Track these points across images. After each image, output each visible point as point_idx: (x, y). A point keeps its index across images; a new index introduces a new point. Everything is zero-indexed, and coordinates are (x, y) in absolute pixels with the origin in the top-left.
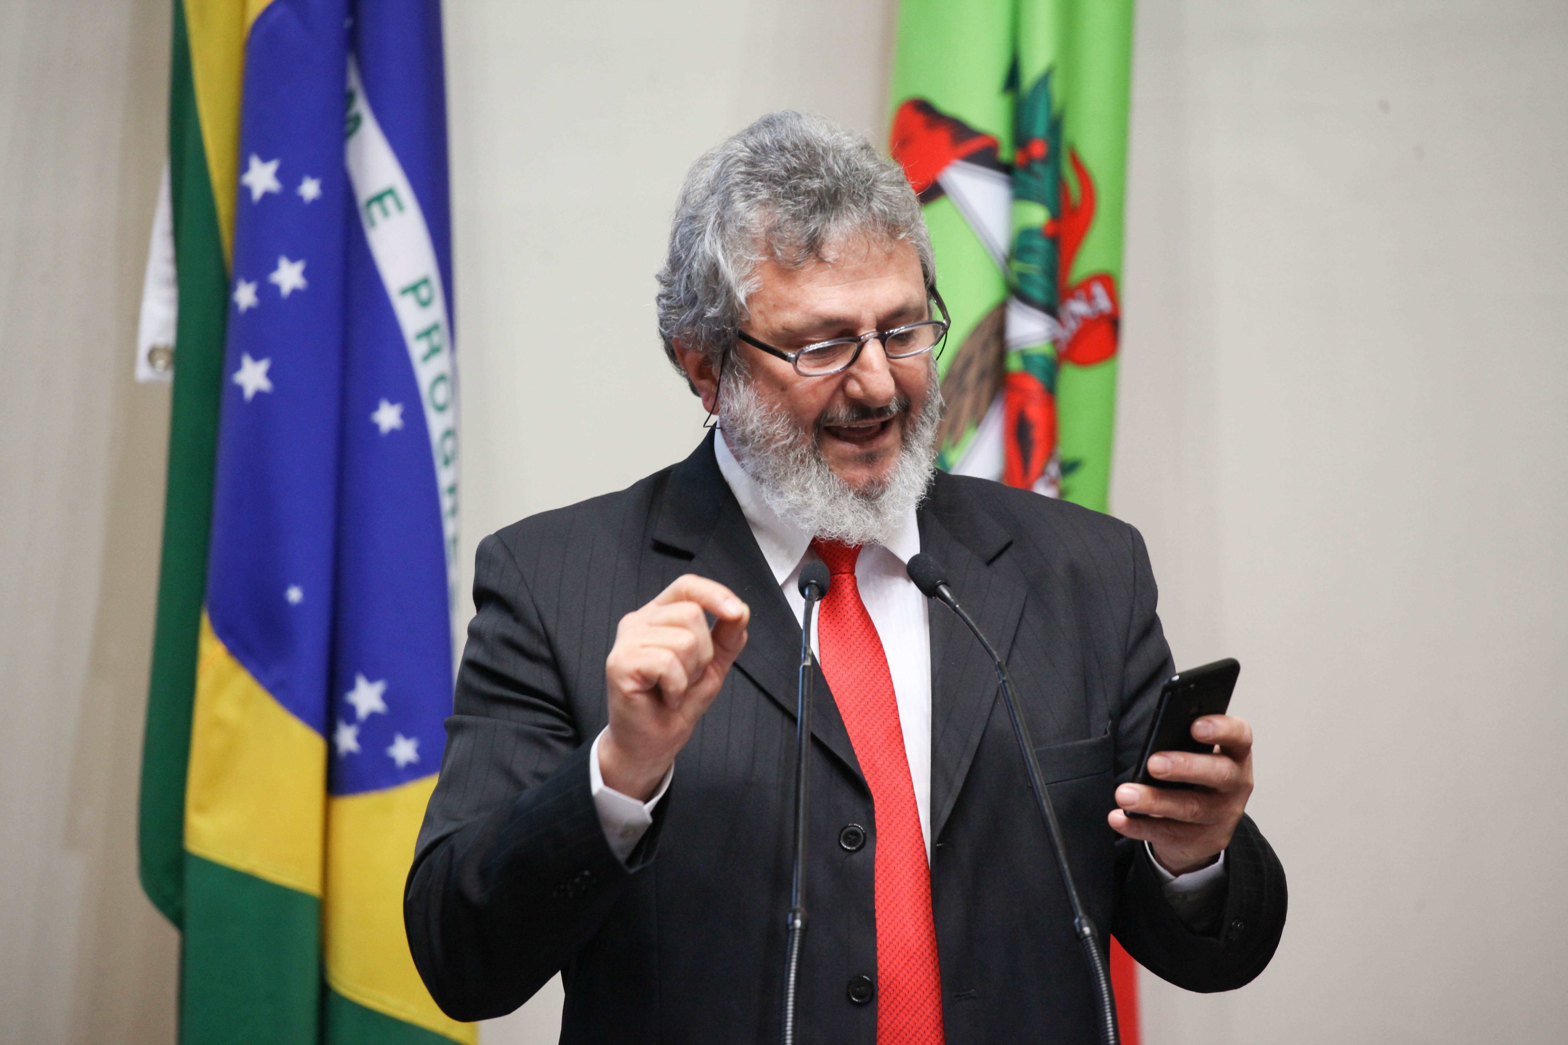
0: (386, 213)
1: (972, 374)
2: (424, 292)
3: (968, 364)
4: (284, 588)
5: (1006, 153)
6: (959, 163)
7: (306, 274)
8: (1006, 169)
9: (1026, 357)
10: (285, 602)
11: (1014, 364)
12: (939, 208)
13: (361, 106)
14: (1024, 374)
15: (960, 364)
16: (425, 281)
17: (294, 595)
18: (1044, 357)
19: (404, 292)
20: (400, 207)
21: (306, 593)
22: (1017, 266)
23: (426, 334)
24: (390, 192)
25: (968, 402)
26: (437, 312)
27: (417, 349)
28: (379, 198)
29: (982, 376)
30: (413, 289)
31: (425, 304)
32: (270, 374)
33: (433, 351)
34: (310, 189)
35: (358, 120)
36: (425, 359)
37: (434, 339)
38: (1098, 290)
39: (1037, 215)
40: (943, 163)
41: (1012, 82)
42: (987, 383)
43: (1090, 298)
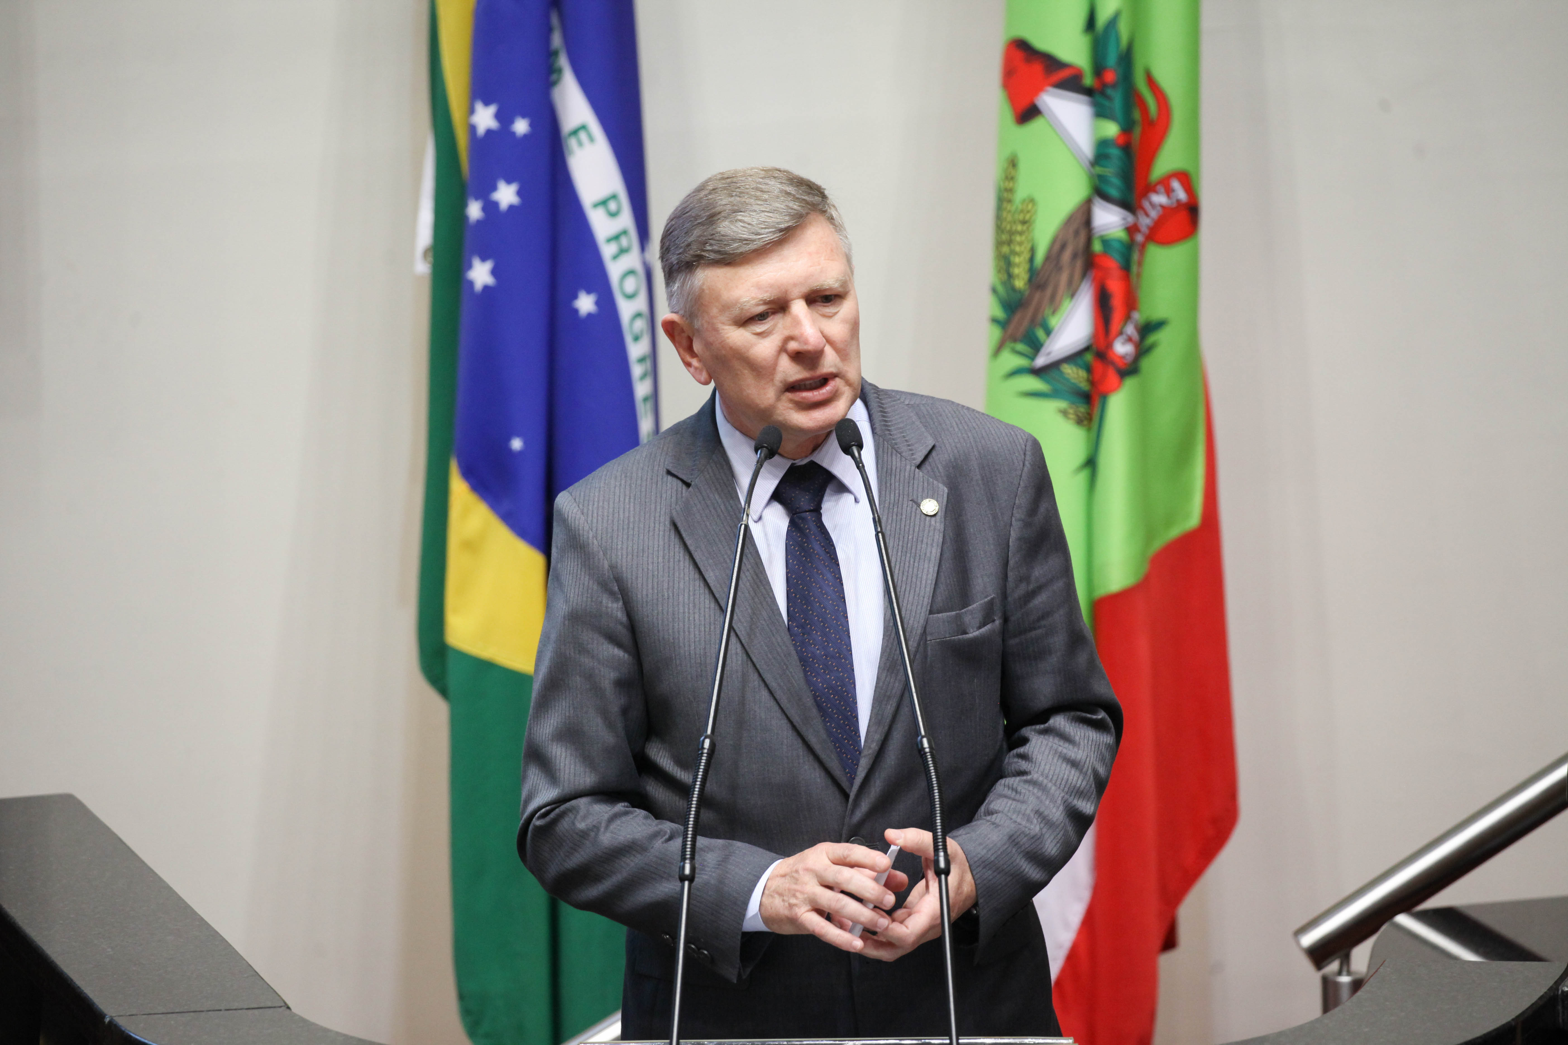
0: (580, 144)
1: (1067, 255)
2: (613, 206)
3: (1063, 247)
4: (508, 439)
5: (1088, 80)
6: (1051, 89)
7: (519, 193)
8: (1088, 92)
9: (1105, 242)
10: (509, 451)
11: (1097, 247)
12: (1036, 125)
13: (563, 61)
14: (1105, 254)
15: (1057, 247)
16: (614, 197)
17: (517, 444)
18: (1120, 241)
19: (596, 205)
20: (591, 139)
21: (525, 443)
22: (1098, 170)
23: (616, 238)
24: (583, 127)
25: (1064, 277)
26: (626, 220)
27: (607, 251)
28: (575, 132)
29: (1075, 256)
30: (604, 203)
31: (613, 215)
32: (494, 272)
33: (623, 251)
34: (521, 126)
35: (560, 71)
36: (615, 257)
37: (624, 242)
38: (1176, 184)
39: (1111, 129)
40: (1039, 90)
41: (1091, 23)
42: (1079, 264)
43: (1169, 191)
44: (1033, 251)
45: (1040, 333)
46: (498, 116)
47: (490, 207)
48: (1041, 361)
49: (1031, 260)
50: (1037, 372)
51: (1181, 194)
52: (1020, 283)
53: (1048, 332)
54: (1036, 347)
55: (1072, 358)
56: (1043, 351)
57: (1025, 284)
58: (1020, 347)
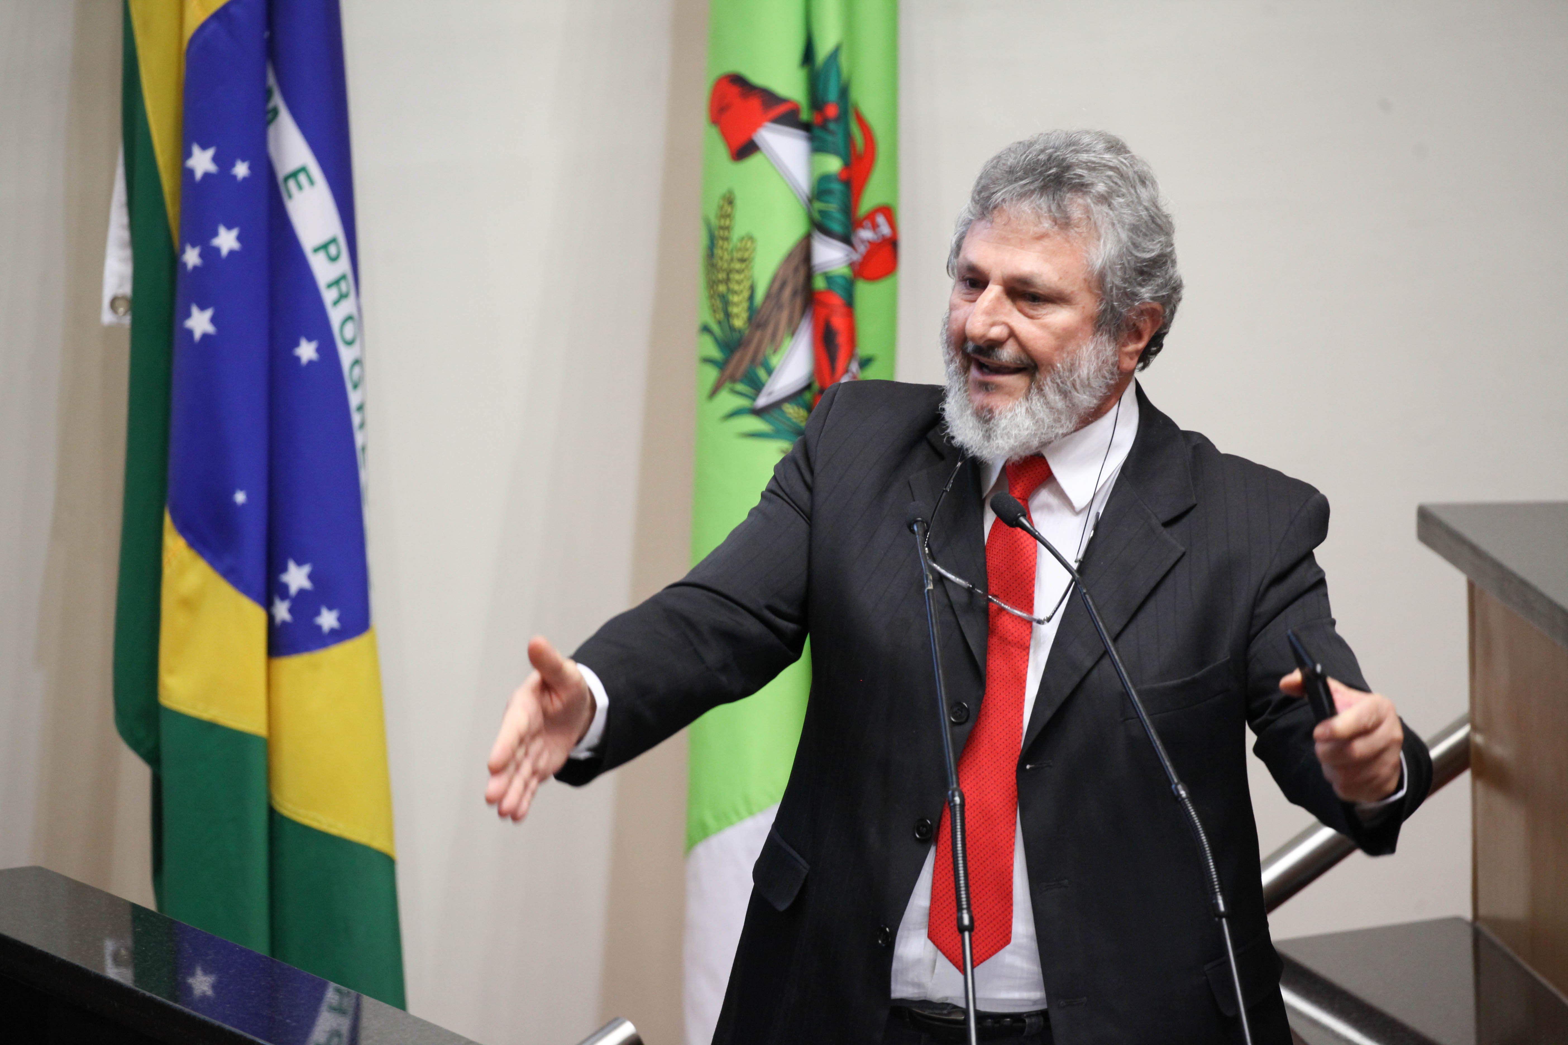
0: (300, 187)
1: (787, 292)
2: (333, 250)
3: (783, 285)
4: (231, 493)
5: (805, 115)
6: (769, 125)
7: (240, 238)
8: (806, 127)
9: (829, 278)
10: (232, 504)
11: (820, 284)
12: (754, 161)
13: (278, 101)
14: (829, 291)
15: (777, 285)
16: (334, 241)
17: (240, 497)
18: (843, 277)
19: (317, 250)
20: (312, 182)
21: (249, 496)
22: (818, 205)
23: (336, 283)
24: (303, 169)
25: (785, 315)
26: (345, 264)
27: (329, 296)
28: (294, 175)
29: (795, 293)
30: (324, 247)
31: (334, 259)
32: (213, 320)
33: (342, 296)
34: (241, 170)
35: (275, 112)
36: (336, 303)
37: (343, 286)
38: (881, 220)
39: (833, 164)
40: (757, 125)
41: (808, 55)
42: (799, 301)
43: (875, 227)
44: (752, 289)
45: (762, 373)
46: (215, 159)
47: (210, 254)
48: (762, 401)
49: (751, 298)
50: (758, 412)
51: (885, 230)
52: (739, 323)
53: (770, 372)
54: (757, 387)
55: (794, 397)
56: (765, 391)
57: (745, 323)
58: (740, 387)
